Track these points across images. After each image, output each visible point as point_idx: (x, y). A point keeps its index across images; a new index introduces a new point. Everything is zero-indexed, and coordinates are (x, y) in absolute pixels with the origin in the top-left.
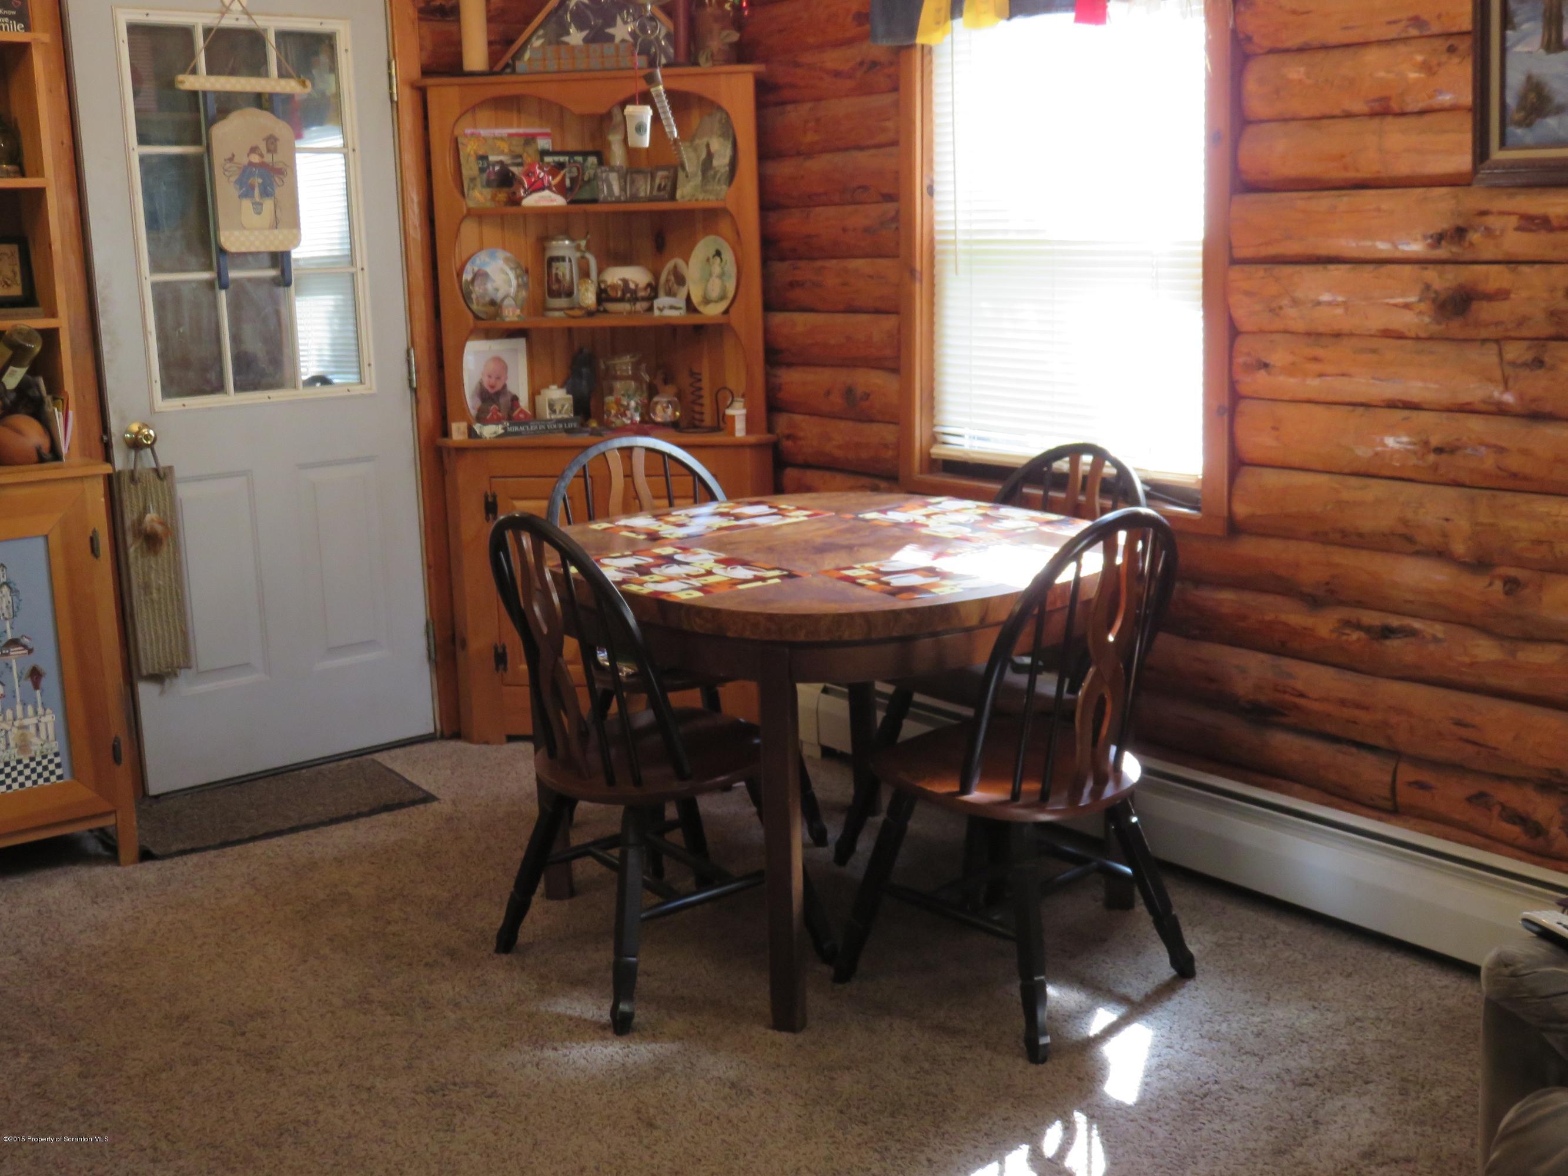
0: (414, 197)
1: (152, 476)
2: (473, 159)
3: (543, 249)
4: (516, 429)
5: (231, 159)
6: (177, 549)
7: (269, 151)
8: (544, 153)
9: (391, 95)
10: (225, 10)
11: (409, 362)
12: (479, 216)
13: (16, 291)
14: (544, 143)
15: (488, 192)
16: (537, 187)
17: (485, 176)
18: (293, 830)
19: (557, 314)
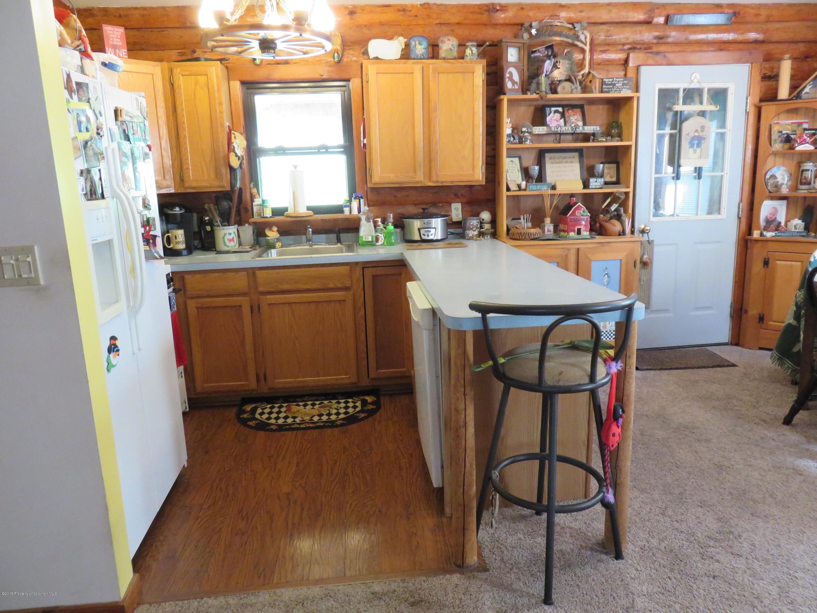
0: (750, 147)
1: (647, 243)
2: (776, 132)
3: (800, 167)
4: (780, 234)
5: (688, 135)
6: (652, 267)
7: (701, 131)
8: (805, 129)
9: (746, 110)
10: (692, 82)
11: (739, 208)
12: (775, 154)
13: (614, 179)
14: (805, 126)
15: (781, 145)
16: (804, 142)
17: (780, 139)
18: (685, 368)
19: (803, 191)
